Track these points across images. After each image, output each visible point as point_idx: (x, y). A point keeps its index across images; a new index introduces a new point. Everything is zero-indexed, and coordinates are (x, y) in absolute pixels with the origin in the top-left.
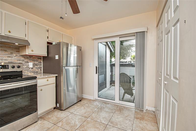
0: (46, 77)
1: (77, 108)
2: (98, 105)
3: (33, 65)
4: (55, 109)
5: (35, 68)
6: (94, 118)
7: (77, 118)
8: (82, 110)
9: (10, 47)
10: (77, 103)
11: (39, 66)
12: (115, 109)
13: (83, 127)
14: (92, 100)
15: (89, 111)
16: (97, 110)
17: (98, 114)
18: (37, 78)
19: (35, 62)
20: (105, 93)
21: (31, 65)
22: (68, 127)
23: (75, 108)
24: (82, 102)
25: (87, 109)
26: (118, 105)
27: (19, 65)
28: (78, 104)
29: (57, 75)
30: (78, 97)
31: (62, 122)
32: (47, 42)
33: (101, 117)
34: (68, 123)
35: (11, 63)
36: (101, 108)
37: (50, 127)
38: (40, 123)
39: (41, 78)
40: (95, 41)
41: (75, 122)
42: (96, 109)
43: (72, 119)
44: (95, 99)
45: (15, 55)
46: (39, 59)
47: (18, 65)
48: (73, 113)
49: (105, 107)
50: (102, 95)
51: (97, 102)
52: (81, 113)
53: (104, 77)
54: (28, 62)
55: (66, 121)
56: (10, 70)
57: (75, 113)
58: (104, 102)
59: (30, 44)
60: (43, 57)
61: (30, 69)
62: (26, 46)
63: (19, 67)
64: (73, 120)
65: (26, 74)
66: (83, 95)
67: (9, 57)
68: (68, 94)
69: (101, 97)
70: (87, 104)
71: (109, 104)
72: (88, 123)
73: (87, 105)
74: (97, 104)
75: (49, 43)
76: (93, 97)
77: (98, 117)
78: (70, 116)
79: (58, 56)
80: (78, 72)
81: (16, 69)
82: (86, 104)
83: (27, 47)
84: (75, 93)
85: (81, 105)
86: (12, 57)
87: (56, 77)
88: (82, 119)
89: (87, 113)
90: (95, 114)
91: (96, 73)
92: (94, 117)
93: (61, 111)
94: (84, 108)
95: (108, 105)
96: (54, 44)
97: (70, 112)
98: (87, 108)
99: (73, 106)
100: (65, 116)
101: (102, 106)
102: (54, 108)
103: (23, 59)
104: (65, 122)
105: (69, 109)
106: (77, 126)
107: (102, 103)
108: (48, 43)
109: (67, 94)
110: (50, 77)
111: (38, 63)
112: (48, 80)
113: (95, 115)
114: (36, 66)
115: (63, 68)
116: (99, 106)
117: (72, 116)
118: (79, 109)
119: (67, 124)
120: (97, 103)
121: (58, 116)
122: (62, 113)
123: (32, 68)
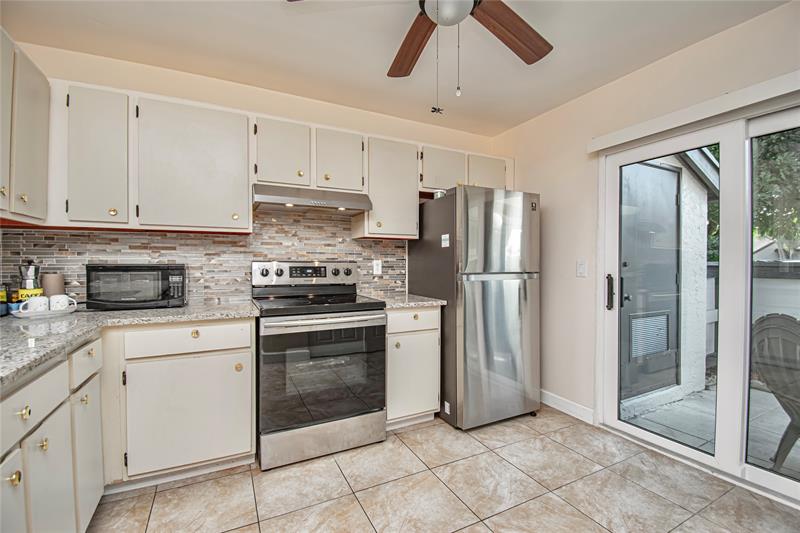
0: (412, 308)
1: (516, 437)
2: (613, 455)
3: (383, 267)
4: (439, 420)
5: (387, 277)
6: (582, 501)
7: (508, 475)
8: (531, 453)
9: (330, 219)
10: (520, 419)
11: (398, 272)
12: (706, 499)
13: (523, 518)
14: (587, 425)
15: (560, 467)
16: (602, 475)
17: (600, 491)
18: (388, 307)
19: (389, 259)
20: (666, 407)
21: (377, 266)
22: (468, 493)
23: (507, 438)
24: (538, 421)
25: (554, 453)
26: (735, 485)
27: (350, 266)
28: (523, 424)
29: (445, 303)
30: (525, 399)
31: (453, 468)
32: (420, 192)
33: (617, 510)
34: (471, 482)
35: (332, 261)
36: (627, 470)
37: (415, 471)
38: (391, 450)
39: (397, 309)
40: (602, 159)
41: (496, 486)
42: (598, 467)
43: (486, 470)
44: (604, 425)
45: (340, 240)
46: (399, 250)
47: (346, 266)
48: (496, 451)
49: (652, 472)
50: (648, 416)
51: (609, 438)
52: (528, 463)
53: (664, 332)
54: (370, 260)
55: (467, 471)
56: (330, 279)
57: (504, 453)
58: (647, 450)
59: (371, 204)
60: (410, 241)
61: (376, 279)
62: (363, 213)
63: (348, 272)
64: (492, 476)
65: (366, 293)
66: (544, 391)
67: (329, 245)
68: (489, 377)
69: (639, 421)
70: (558, 435)
71: (679, 468)
72: (548, 509)
73: (559, 438)
74: (609, 449)
75: (426, 196)
76: (592, 411)
77: (601, 505)
78: (484, 460)
79: (447, 236)
80: (526, 298)
81: (342, 279)
82: (555, 432)
83: (366, 214)
84: (516, 380)
85: (533, 432)
86: (335, 245)
87: (443, 307)
88: (526, 487)
89: (550, 471)
90: (588, 485)
91: (610, 306)
92: (582, 496)
93: (455, 432)
94: (544, 447)
95: (668, 468)
96: (439, 195)
97: (486, 443)
98: (558, 450)
99: (498, 427)
100: (467, 452)
101: (636, 462)
102: (437, 415)
103: (360, 249)
104: (461, 473)
105: (485, 434)
106: (500, 502)
107: (635, 449)
108: (422, 195)
109: (484, 378)
110: (423, 307)
111: (394, 260)
112: (415, 317)
113: (588, 490)
114: (390, 272)
115: (465, 277)
116: (617, 460)
117: (489, 460)
118: (522, 444)
119: (466, 482)
120: (610, 444)
121: (445, 445)
122: (457, 439)
123: (381, 277)
